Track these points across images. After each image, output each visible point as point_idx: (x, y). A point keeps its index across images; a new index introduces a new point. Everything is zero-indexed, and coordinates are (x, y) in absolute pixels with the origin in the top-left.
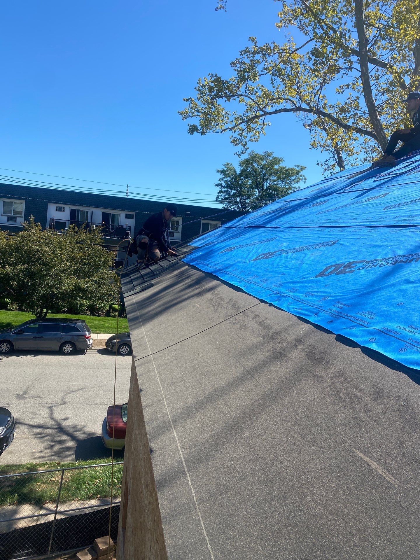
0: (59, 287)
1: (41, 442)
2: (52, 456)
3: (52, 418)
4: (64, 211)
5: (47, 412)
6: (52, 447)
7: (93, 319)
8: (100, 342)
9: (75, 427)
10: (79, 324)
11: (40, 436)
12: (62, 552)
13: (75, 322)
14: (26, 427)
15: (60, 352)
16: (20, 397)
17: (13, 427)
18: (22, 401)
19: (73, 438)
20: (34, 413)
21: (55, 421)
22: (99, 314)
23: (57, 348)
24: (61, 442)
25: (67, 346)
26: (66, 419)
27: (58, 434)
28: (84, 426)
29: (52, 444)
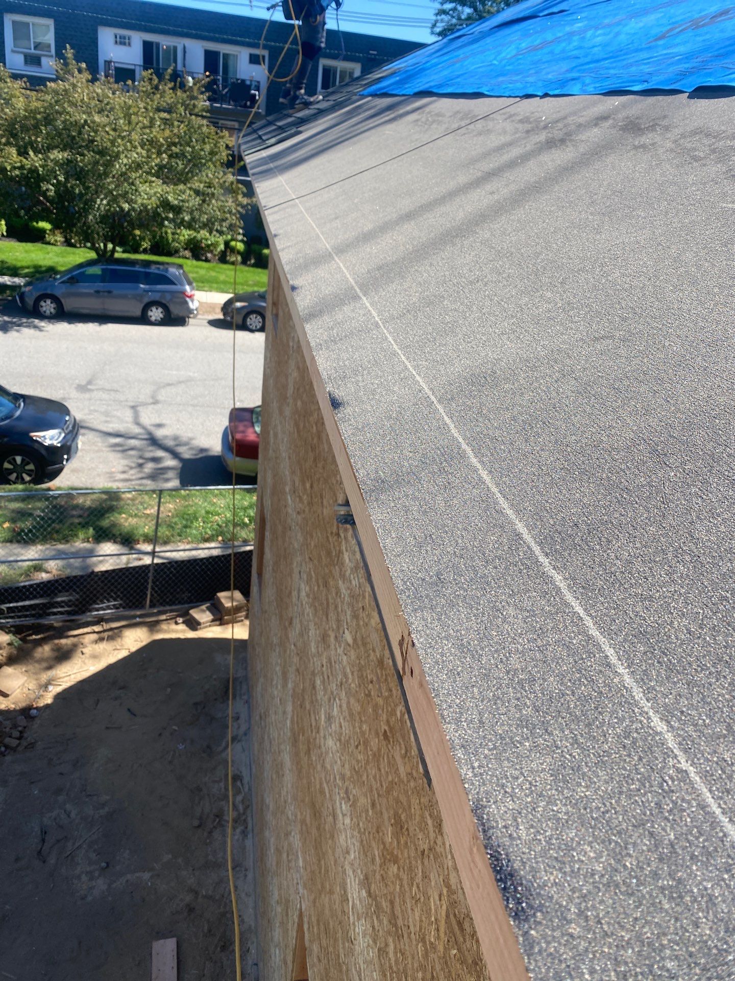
0: (132, 200)
1: (124, 458)
2: (142, 478)
3: (138, 424)
4: (129, 44)
5: (128, 415)
6: (140, 466)
7: (197, 267)
8: (211, 307)
9: (176, 438)
10: (172, 270)
11: (120, 448)
12: (168, 608)
13: (166, 266)
14: (97, 434)
15: (143, 319)
16: (82, 388)
17: (75, 433)
18: (87, 396)
19: (175, 455)
20: (106, 414)
21: (144, 428)
22: (206, 258)
23: (138, 313)
24: (155, 460)
25: (154, 309)
26: (159, 426)
27: (151, 448)
28: (191, 439)
29: (141, 461)
